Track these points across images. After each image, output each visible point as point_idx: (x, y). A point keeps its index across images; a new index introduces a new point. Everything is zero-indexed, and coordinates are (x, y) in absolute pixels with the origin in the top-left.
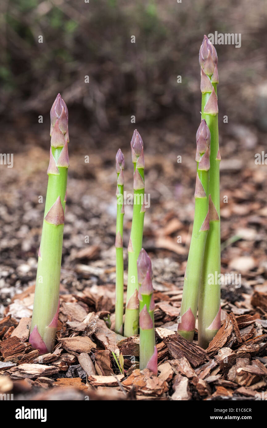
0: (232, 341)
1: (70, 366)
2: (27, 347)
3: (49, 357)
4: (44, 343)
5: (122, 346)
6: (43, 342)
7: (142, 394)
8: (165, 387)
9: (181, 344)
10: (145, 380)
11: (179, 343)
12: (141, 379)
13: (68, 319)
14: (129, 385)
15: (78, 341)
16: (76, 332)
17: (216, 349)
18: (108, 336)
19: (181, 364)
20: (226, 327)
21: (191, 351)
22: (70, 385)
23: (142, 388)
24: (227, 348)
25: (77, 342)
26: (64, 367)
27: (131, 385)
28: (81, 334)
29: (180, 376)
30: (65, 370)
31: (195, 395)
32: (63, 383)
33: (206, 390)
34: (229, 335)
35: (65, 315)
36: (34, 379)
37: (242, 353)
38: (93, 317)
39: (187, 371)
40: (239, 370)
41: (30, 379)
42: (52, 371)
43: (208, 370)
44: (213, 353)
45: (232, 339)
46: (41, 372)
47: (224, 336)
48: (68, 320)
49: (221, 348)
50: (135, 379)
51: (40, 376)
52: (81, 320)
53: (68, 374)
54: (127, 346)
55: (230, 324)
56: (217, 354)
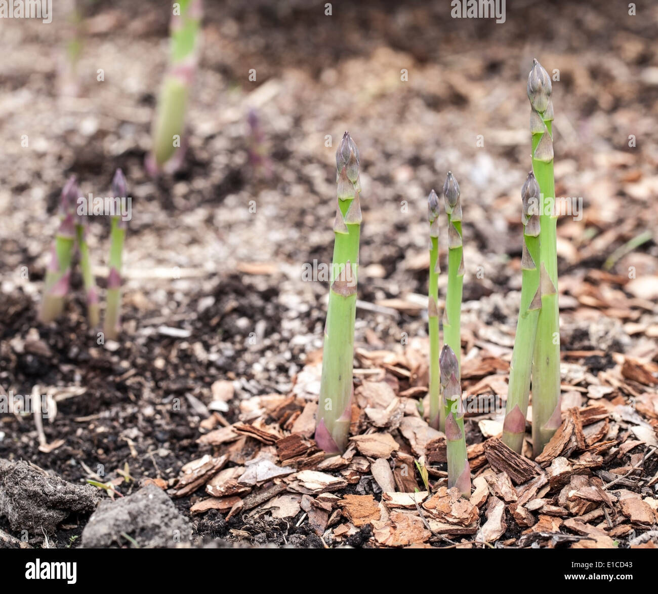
0: (571, 448)
1: (363, 477)
2: (311, 447)
3: (337, 465)
4: (333, 441)
5: (431, 449)
6: (332, 439)
7: (446, 522)
8: (474, 515)
9: (501, 455)
10: (451, 504)
11: (499, 454)
12: (446, 501)
13: (368, 403)
14: (432, 508)
15: (375, 441)
16: (375, 427)
17: (550, 458)
18: (416, 432)
19: (498, 482)
20: (564, 429)
21: (513, 465)
22: (359, 505)
23: (447, 514)
24: (563, 458)
25: (373, 443)
26: (354, 479)
27: (435, 508)
28: (380, 430)
29: (496, 498)
30: (356, 482)
31: (512, 526)
32: (351, 502)
33: (525, 521)
34: (566, 442)
35: (365, 398)
36: (315, 496)
37: (578, 468)
38: (398, 406)
39: (506, 493)
40: (572, 494)
41: (309, 495)
42: (338, 486)
43: (534, 490)
44: (545, 463)
45: (571, 446)
46: (323, 487)
47: (560, 442)
48: (368, 406)
49: (555, 458)
50: (440, 500)
51: (322, 492)
52: (385, 404)
53: (359, 488)
54: (437, 449)
55: (570, 424)
56: (550, 465)
